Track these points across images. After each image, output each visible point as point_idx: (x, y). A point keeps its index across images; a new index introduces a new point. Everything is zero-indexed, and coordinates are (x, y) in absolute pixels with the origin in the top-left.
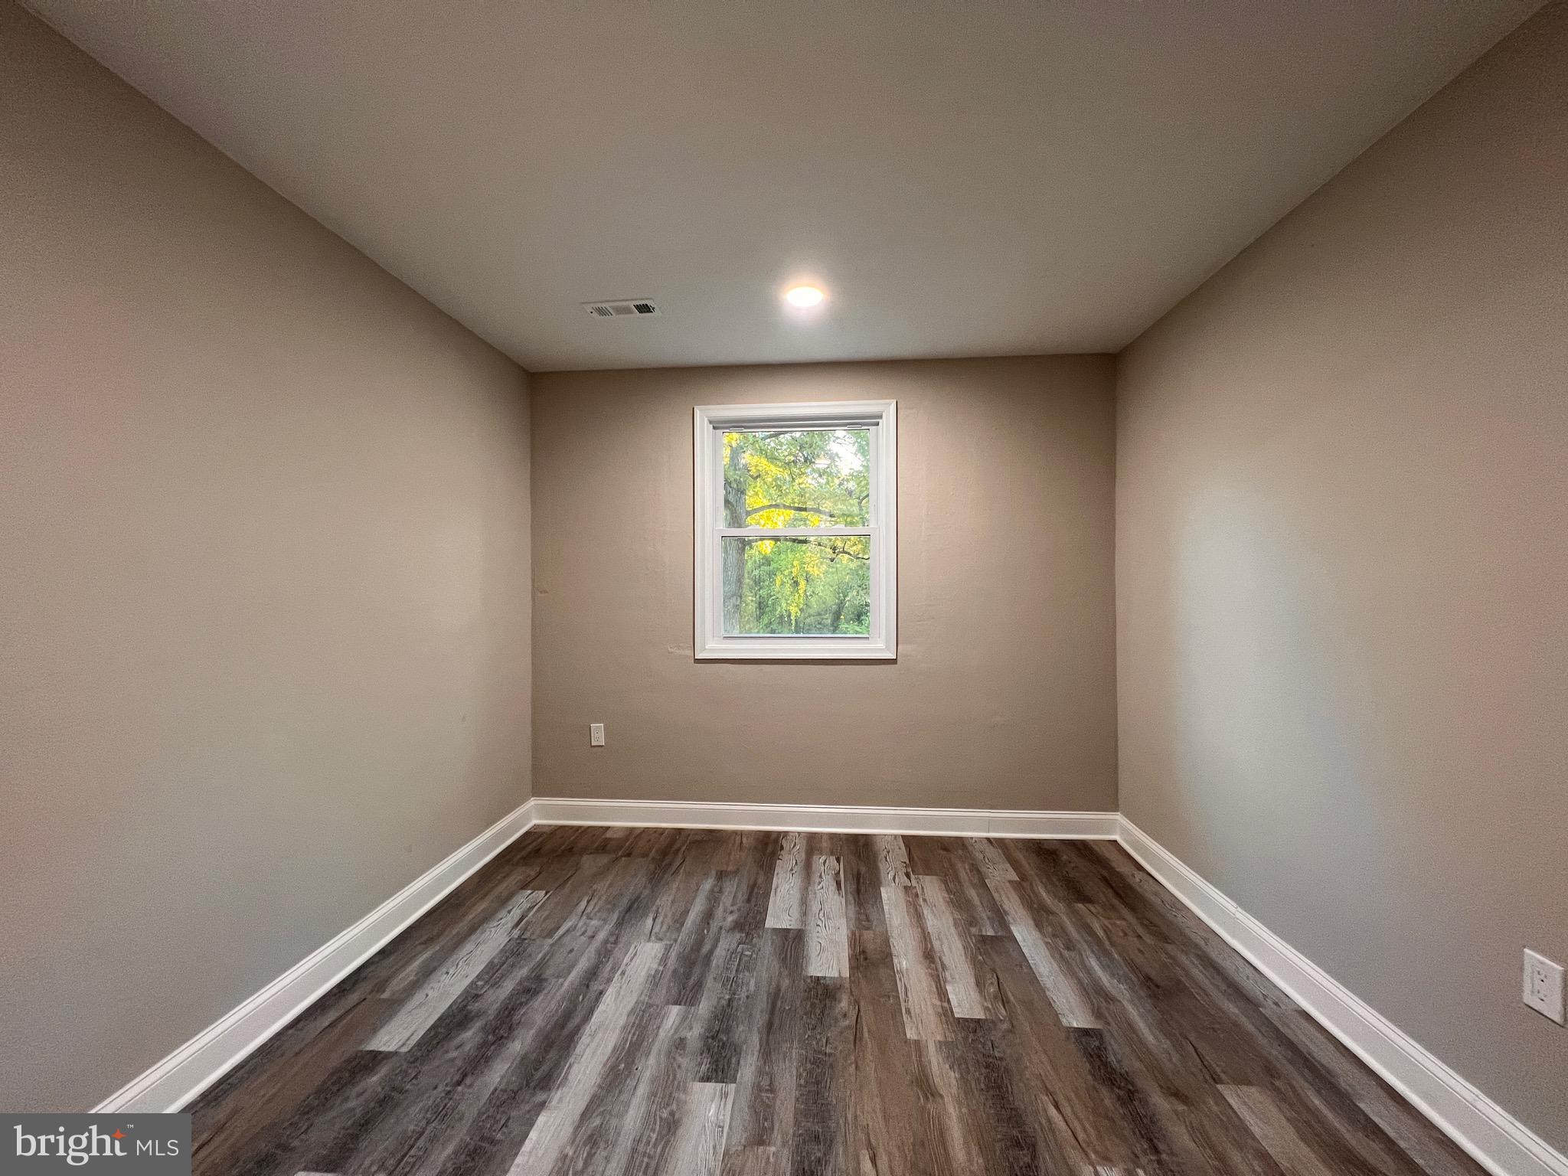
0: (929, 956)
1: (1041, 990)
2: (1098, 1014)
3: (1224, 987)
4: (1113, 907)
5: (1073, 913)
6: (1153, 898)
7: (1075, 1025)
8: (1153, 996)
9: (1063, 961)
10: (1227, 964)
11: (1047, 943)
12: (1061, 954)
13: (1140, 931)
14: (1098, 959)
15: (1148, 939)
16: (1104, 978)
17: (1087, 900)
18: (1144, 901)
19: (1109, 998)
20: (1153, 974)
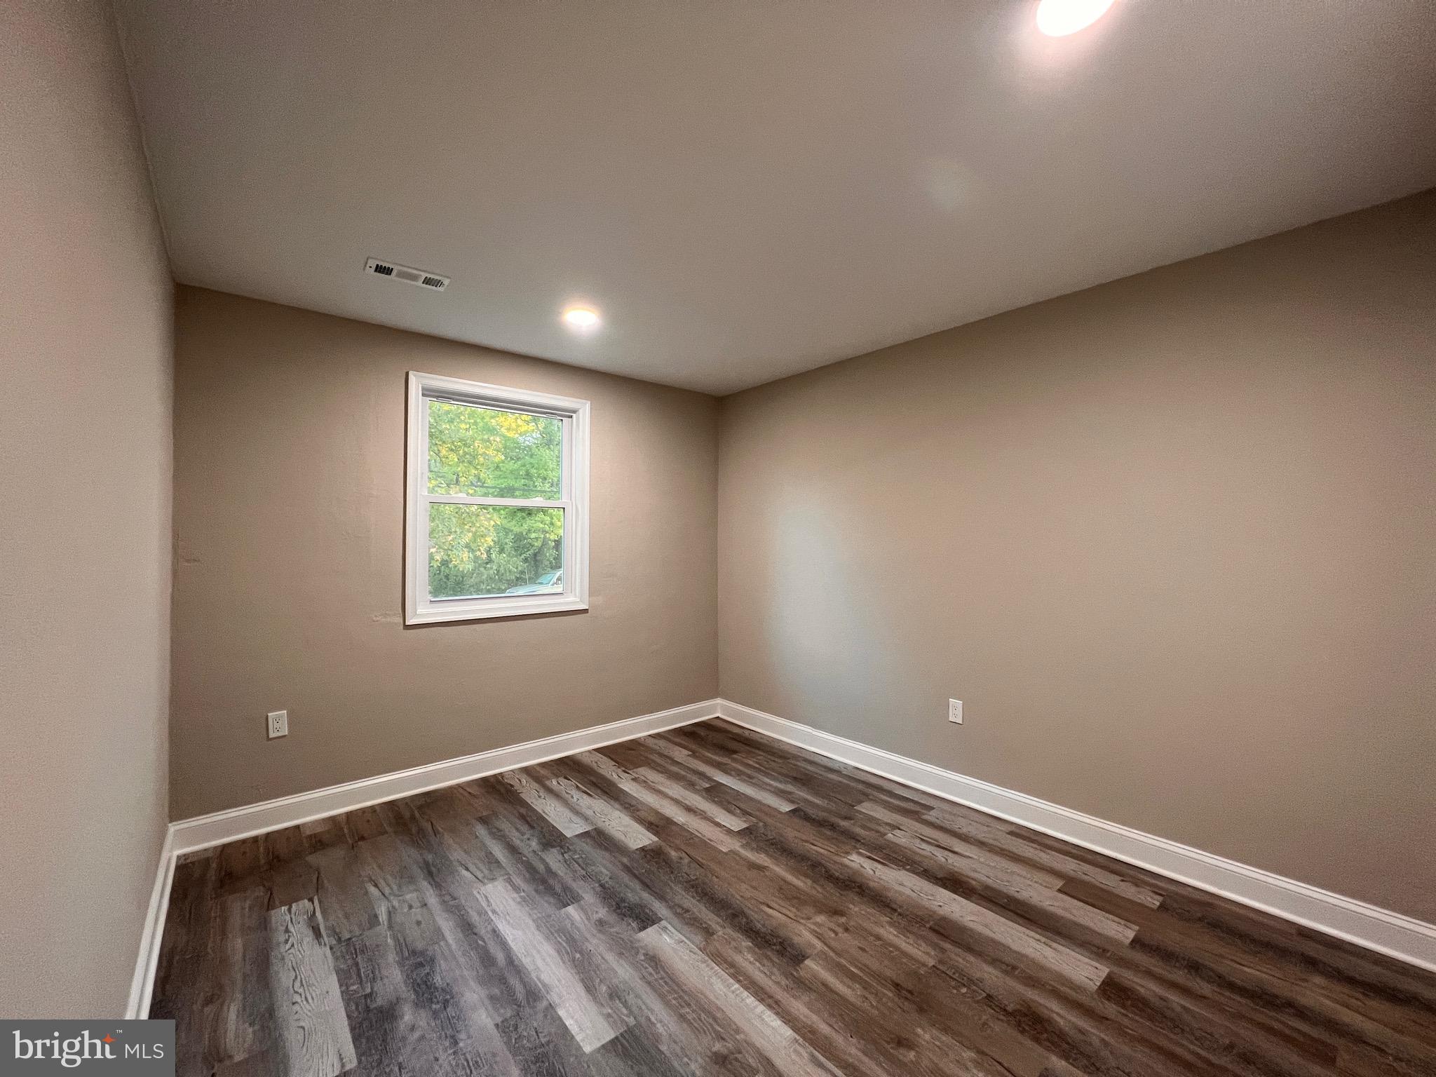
0: (689, 809)
1: (759, 802)
2: (792, 802)
3: (823, 769)
4: (751, 752)
5: (735, 760)
6: (761, 740)
7: (788, 810)
8: (804, 784)
9: (754, 785)
10: (817, 759)
11: (739, 780)
12: (751, 782)
13: (773, 758)
14: (767, 777)
15: (780, 761)
16: (781, 786)
17: (735, 752)
18: (760, 744)
19: (790, 793)
20: (795, 775)
